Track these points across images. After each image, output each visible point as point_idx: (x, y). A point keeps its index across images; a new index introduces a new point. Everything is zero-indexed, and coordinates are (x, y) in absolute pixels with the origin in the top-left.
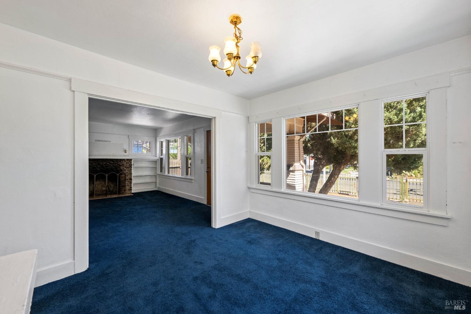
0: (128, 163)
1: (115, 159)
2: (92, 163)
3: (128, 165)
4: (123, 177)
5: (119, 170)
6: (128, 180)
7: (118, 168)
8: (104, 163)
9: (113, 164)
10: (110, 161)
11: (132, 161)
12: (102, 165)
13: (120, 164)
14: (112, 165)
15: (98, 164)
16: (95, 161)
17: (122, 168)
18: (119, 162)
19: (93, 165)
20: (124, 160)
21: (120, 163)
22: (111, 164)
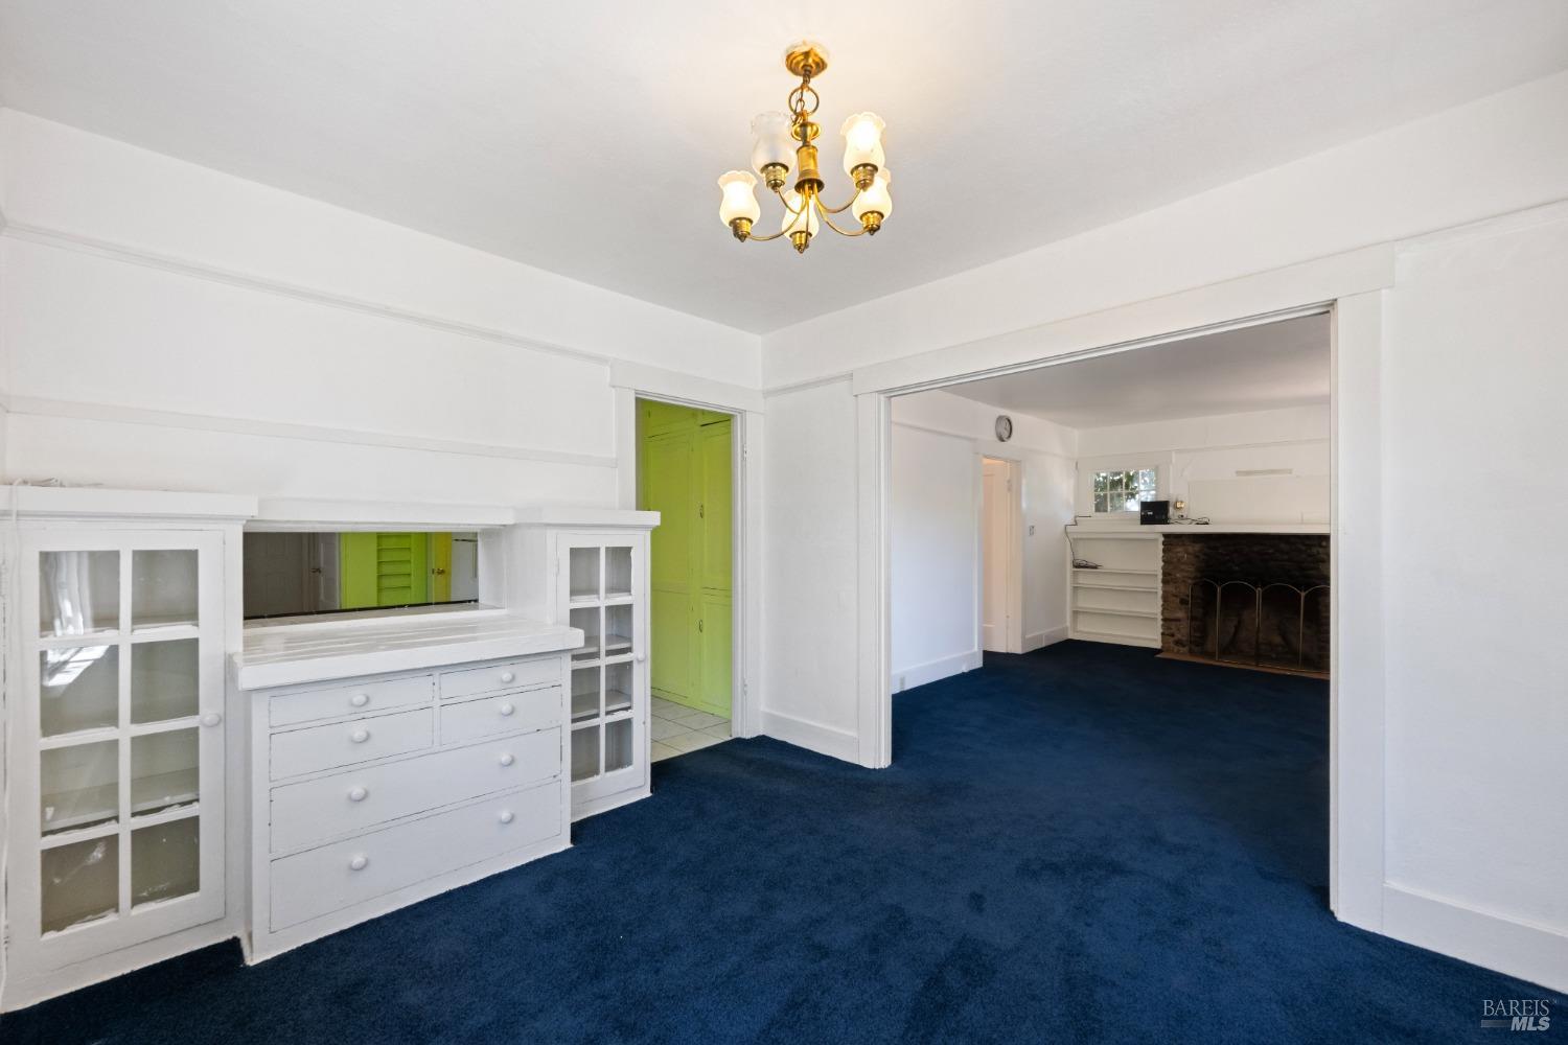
2: (1217, 548)
8: (1256, 549)
12: (1247, 554)
14: (1286, 557)
19: (1218, 554)
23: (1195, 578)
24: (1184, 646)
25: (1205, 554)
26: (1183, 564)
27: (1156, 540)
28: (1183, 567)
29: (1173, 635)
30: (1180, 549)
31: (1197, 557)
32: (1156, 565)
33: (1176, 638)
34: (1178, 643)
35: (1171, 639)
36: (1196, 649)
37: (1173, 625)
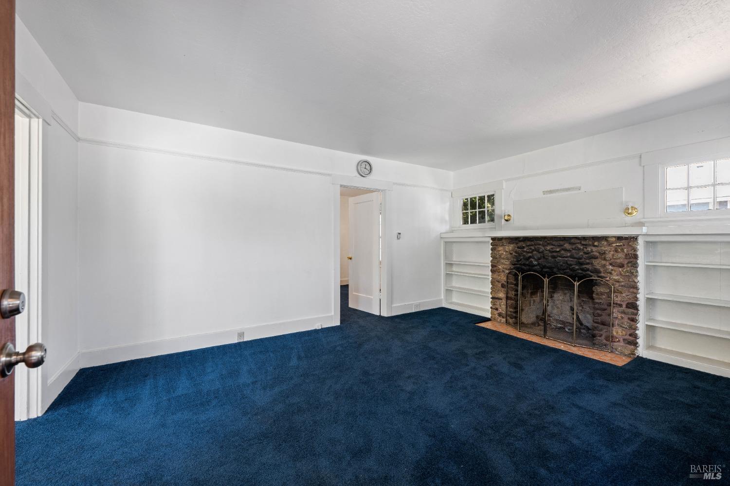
0: (622, 250)
1: (576, 238)
2: (524, 247)
3: (620, 255)
4: (602, 294)
5: (588, 270)
6: (621, 306)
7: (588, 264)
8: (548, 248)
9: (569, 251)
10: (561, 243)
11: (641, 241)
12: (542, 252)
13: (592, 251)
14: (569, 254)
15: (535, 250)
16: (529, 243)
17: (597, 264)
18: (590, 245)
19: (524, 251)
20: (605, 238)
21: (594, 249)
22: (566, 250)
23: (510, 269)
24: (503, 317)
25: (516, 252)
26: (503, 259)
27: (489, 242)
28: (502, 261)
29: (497, 309)
30: (501, 248)
31: (511, 254)
32: (487, 259)
33: (499, 312)
34: (500, 315)
35: (496, 312)
36: (511, 321)
37: (498, 302)
